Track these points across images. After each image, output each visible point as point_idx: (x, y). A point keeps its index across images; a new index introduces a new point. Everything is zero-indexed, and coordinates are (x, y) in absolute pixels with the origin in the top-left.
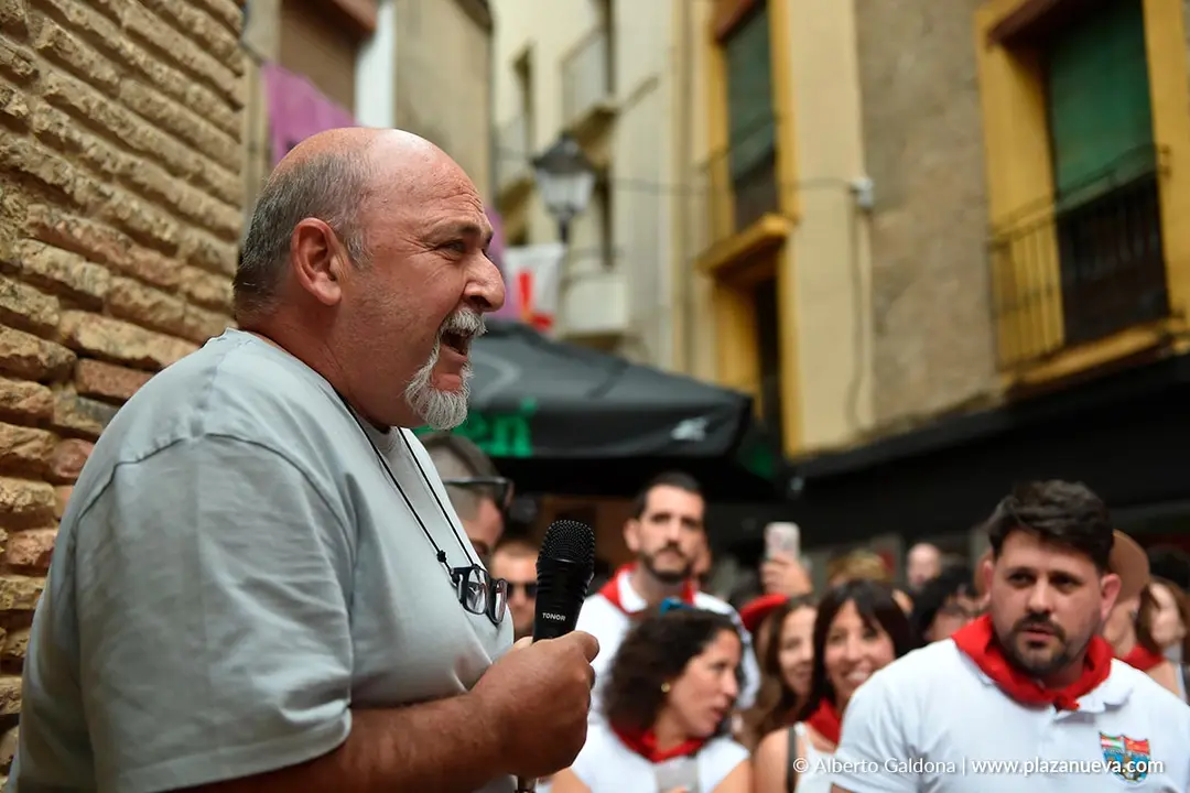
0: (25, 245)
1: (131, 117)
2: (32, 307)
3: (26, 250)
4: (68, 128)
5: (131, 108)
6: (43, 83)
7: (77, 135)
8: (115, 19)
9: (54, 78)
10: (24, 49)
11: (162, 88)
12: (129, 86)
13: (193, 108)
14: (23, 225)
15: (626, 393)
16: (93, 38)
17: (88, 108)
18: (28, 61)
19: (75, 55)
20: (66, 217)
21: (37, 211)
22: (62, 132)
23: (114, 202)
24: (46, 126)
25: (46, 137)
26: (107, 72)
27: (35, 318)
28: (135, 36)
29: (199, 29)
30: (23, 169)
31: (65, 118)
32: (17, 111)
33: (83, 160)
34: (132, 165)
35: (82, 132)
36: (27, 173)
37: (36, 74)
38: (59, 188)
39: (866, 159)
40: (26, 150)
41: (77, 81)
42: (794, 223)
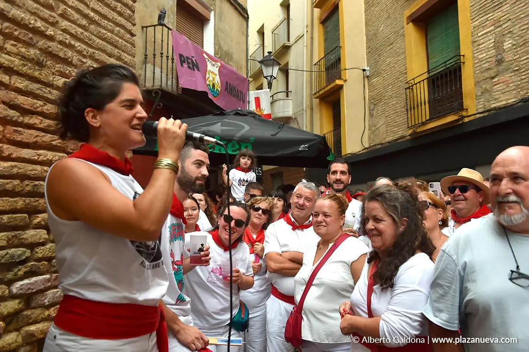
0: (54, 78)
1: (93, 37)
3: (55, 79)
4: (69, 39)
5: (93, 34)
6: (60, 25)
7: (73, 42)
8: (88, 6)
9: (64, 24)
10: (53, 14)
11: (105, 28)
12: (92, 27)
13: (116, 35)
14: (53, 71)
15: (284, 135)
16: (78, 11)
17: (77, 34)
18: (54, 18)
19: (71, 16)
20: (69, 69)
21: (59, 67)
22: (67, 41)
23: (87, 65)
24: (61, 39)
25: (61, 43)
26: (84, 22)
28: (94, 10)
29: (119, 9)
30: (53, 53)
31: (68, 37)
32: (50, 34)
33: (75, 51)
34: (94, 53)
35: (75, 42)
36: (54, 54)
37: (57, 22)
38: (67, 59)
39: (368, 60)
40: (54, 46)
41: (72, 25)
42: (345, 81)
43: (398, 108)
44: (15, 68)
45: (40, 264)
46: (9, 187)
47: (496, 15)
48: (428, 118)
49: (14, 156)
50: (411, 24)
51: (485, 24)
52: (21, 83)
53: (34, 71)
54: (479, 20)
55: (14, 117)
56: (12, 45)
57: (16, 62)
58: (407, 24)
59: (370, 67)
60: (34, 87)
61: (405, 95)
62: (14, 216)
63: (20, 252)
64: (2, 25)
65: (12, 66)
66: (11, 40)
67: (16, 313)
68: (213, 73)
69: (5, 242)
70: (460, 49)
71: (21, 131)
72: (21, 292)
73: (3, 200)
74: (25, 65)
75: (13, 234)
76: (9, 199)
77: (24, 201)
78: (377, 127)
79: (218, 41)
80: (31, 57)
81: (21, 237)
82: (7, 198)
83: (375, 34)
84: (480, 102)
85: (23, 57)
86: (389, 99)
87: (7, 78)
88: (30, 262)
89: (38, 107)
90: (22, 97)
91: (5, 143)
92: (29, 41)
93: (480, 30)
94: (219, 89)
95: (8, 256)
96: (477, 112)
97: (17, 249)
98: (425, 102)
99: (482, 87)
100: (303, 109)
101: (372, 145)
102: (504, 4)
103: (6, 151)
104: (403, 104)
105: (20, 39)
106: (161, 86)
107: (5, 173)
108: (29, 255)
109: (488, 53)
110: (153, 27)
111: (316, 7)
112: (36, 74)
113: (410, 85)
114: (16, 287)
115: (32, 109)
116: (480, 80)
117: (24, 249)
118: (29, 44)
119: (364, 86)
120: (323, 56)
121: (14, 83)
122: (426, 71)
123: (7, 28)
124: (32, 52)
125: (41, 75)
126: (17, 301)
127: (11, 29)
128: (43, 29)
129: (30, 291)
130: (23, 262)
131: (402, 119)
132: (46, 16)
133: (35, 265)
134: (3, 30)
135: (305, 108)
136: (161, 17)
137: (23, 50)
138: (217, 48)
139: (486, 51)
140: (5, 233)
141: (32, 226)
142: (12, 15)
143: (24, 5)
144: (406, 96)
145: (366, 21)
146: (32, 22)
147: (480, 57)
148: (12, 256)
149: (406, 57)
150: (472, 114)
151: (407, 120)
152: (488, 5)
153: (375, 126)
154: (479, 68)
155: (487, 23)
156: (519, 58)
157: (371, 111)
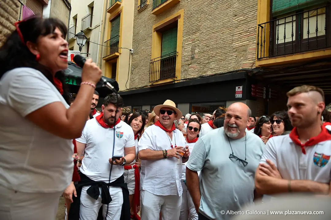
39: (133, 46)
42: (120, 54)
47: (193, 37)
48: (159, 79)
50: (155, 32)
54: (186, 37)
59: (134, 49)
61: (149, 66)
70: (176, 49)
78: (135, 79)
83: (138, 33)
84: (182, 75)
86: (141, 66)
93: (186, 42)
96: (181, 79)
98: (158, 71)
99: (184, 68)
101: (131, 88)
102: (197, 32)
104: (148, 70)
109: (188, 53)
111: (108, 12)
113: (153, 61)
116: (183, 65)
119: (130, 58)
120: (109, 38)
122: (160, 56)
131: (147, 77)
145: (134, 26)
147: (185, 54)
149: (151, 47)
150: (179, 80)
151: (149, 78)
152: (190, 32)
153: (133, 79)
154: (184, 59)
155: (189, 39)
156: (201, 58)
157: (132, 71)
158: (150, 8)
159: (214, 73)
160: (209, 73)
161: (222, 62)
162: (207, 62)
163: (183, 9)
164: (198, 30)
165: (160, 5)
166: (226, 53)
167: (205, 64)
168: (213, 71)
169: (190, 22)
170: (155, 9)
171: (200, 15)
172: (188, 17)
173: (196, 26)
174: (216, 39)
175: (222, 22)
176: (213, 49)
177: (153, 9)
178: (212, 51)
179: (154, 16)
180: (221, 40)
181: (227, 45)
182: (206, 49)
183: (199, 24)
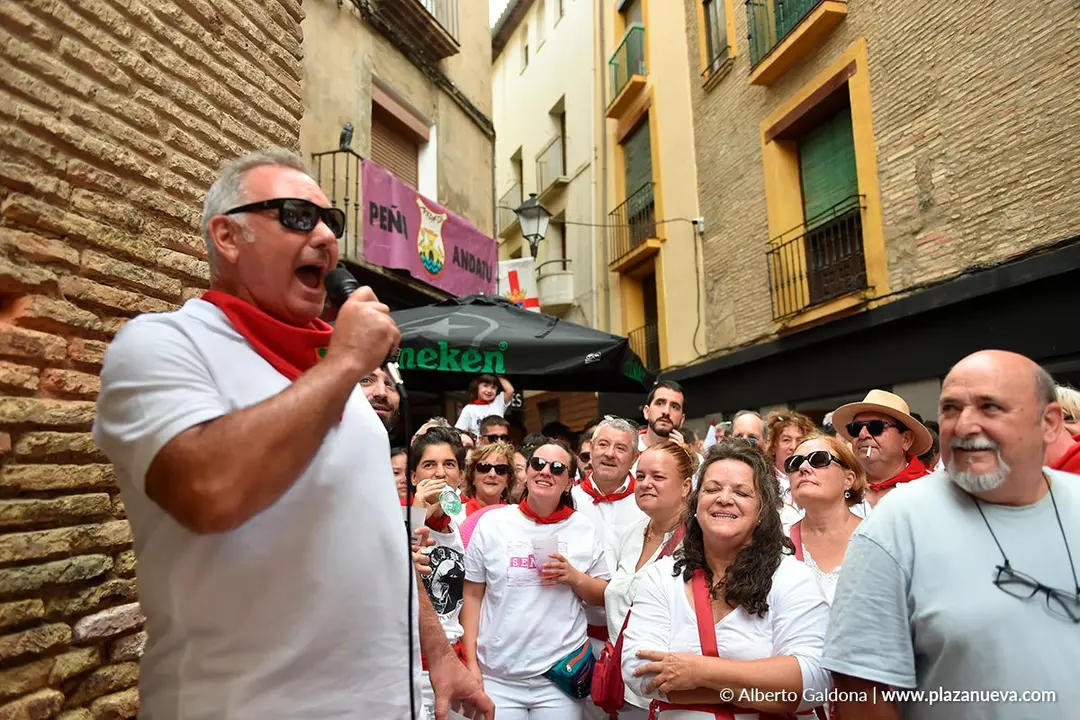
0: (159, 251)
2: (163, 284)
3: (159, 254)
4: (184, 185)
6: (169, 161)
7: (191, 189)
8: (218, 127)
9: (177, 158)
10: (156, 141)
14: (157, 240)
15: (559, 336)
16: (200, 135)
17: (198, 174)
18: (159, 148)
19: (189, 145)
20: (185, 235)
21: (166, 232)
22: (181, 188)
24: (171, 184)
25: (171, 190)
26: (211, 154)
27: (165, 291)
28: (228, 133)
29: (271, 131)
30: (157, 208)
31: (183, 180)
32: (152, 176)
33: (196, 203)
35: (195, 188)
36: (158, 210)
37: (164, 155)
38: (180, 219)
39: (701, 206)
40: (159, 198)
41: (191, 160)
42: (663, 241)
43: (756, 286)
44: (89, 237)
45: (130, 581)
46: (75, 445)
47: (917, 127)
48: (807, 302)
49: (85, 390)
50: (772, 143)
51: (899, 142)
52: (98, 262)
53: (122, 241)
54: (889, 136)
55: (86, 321)
56: (84, 197)
57: (91, 227)
58: (767, 143)
59: (706, 216)
60: (122, 268)
61: (766, 264)
62: (84, 496)
63: (93, 562)
64: (67, 162)
65: (85, 233)
66: (82, 187)
67: (86, 674)
68: (430, 232)
69: (67, 545)
70: (857, 185)
71: (98, 346)
72: (95, 634)
73: (64, 470)
74: (106, 231)
75: (82, 530)
76: (76, 466)
77: (103, 470)
78: (721, 319)
79: (444, 176)
80: (117, 218)
81: (97, 534)
82: (72, 466)
83: (712, 162)
84: (894, 274)
85: (104, 218)
86: (739, 271)
87: (76, 253)
88: (112, 578)
89: (129, 304)
90: (101, 286)
91: (71, 368)
92: (114, 189)
93: (889, 153)
94: (442, 260)
95: (72, 569)
96: (891, 292)
97: (88, 557)
98: (801, 276)
99: (897, 249)
100: (591, 291)
101: (713, 350)
102: (930, 107)
103: (72, 381)
104: (764, 280)
105: (98, 186)
106: (345, 255)
107: (69, 422)
108: (110, 566)
109: (907, 191)
110: (331, 155)
111: (611, 115)
112: (127, 246)
113: (775, 246)
114: (85, 627)
115: (118, 306)
116: (893, 237)
117: (101, 557)
118: (114, 195)
119: (696, 249)
120: (624, 199)
121: (88, 263)
122: (802, 222)
123: (75, 168)
124: (119, 209)
125: (135, 247)
126: (87, 651)
127: (83, 169)
128: (139, 168)
129: (111, 632)
130: (99, 580)
131: (762, 305)
132: (145, 146)
133: (121, 584)
134: (69, 172)
135: (594, 289)
136: (345, 138)
137: (104, 205)
138: (441, 188)
139: (903, 186)
140: (68, 529)
141: (115, 514)
142: (86, 146)
143: (106, 127)
144: (769, 264)
145: (696, 140)
146: (120, 156)
147: (892, 198)
148: (79, 571)
149: (765, 199)
150: (884, 294)
151: (770, 307)
152: (901, 111)
153: (717, 318)
154: (892, 216)
155: (903, 139)
156: (960, 198)
157: (709, 292)
158: (741, 69)
159: (1025, 247)
160: (1006, 250)
161: (1057, 196)
162: (990, 209)
163: (862, 40)
164: (931, 98)
165: (775, 48)
166: (1066, 156)
167: (983, 218)
168: (1018, 239)
169: (895, 76)
170: (758, 64)
171: (931, 42)
172: (885, 63)
173: (921, 86)
174: (1012, 115)
175: (1025, 44)
176: (1006, 154)
177: (753, 69)
178: (1005, 161)
179: (761, 89)
180: (1035, 111)
181: (1065, 128)
182: (976, 158)
183: (933, 75)
